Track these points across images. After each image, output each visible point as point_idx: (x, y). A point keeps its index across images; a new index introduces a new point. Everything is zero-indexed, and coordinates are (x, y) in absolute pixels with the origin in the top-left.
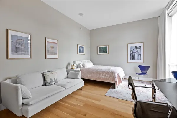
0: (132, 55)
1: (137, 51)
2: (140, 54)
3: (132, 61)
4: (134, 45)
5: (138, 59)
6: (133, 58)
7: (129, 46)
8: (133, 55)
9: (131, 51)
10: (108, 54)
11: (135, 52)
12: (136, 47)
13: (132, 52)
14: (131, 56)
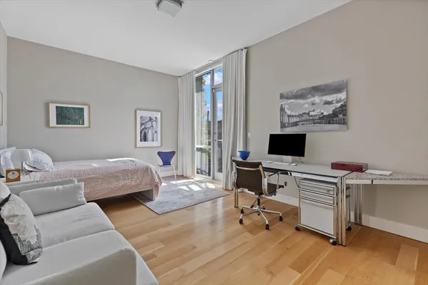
0: (143, 133)
1: (152, 126)
2: (156, 132)
3: (144, 144)
4: (147, 114)
5: (153, 140)
6: (145, 138)
7: (139, 114)
8: (145, 133)
9: (142, 124)
10: (89, 127)
11: (149, 128)
12: (151, 119)
13: (143, 127)
14: (142, 135)
